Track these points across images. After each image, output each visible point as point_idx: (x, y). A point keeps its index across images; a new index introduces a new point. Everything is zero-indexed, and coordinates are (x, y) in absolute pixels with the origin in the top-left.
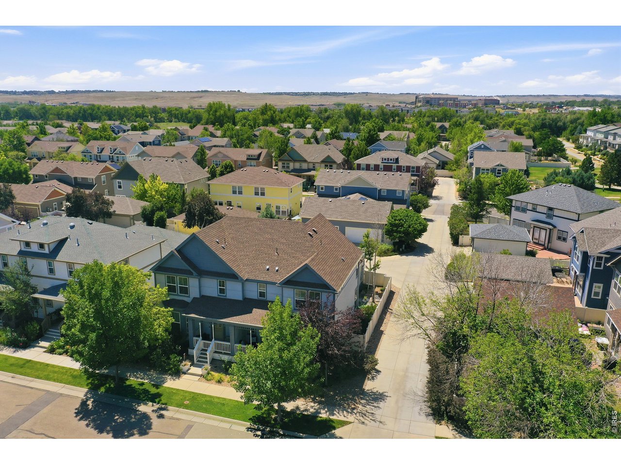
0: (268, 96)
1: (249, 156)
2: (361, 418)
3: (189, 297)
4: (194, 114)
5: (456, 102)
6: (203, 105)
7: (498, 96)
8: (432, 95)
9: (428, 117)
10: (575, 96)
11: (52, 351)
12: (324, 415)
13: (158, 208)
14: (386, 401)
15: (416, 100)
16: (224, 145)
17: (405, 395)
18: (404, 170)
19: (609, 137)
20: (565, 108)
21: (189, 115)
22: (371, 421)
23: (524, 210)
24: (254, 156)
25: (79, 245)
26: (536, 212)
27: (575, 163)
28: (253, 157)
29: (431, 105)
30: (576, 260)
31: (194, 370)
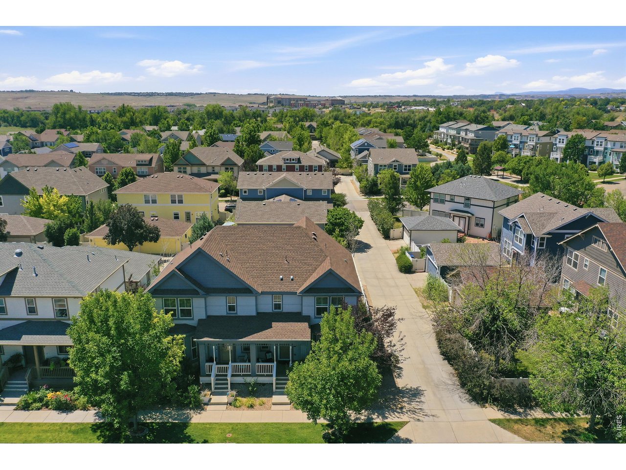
0: (107, 97)
1: (139, 161)
2: (414, 416)
3: (193, 319)
4: (28, 117)
5: (306, 103)
6: (32, 107)
7: (340, 96)
8: (280, 96)
9: (290, 117)
10: (406, 96)
11: (26, 407)
12: (378, 420)
13: (67, 224)
14: (425, 395)
15: (267, 101)
16: (95, 150)
17: (437, 386)
18: (306, 169)
19: (461, 132)
20: (403, 107)
21: (23, 118)
22: (424, 416)
23: (443, 202)
24: (145, 161)
25: (37, 275)
26: (454, 202)
27: (440, 157)
28: (144, 163)
29: (283, 105)
30: (518, 243)
31: (215, 399)
